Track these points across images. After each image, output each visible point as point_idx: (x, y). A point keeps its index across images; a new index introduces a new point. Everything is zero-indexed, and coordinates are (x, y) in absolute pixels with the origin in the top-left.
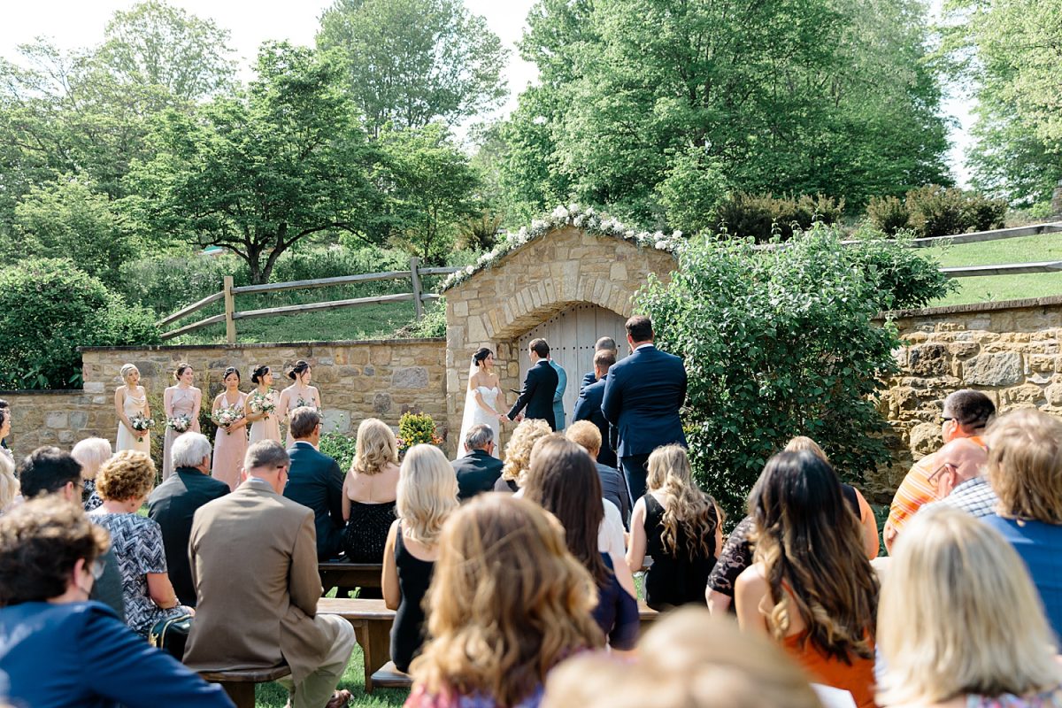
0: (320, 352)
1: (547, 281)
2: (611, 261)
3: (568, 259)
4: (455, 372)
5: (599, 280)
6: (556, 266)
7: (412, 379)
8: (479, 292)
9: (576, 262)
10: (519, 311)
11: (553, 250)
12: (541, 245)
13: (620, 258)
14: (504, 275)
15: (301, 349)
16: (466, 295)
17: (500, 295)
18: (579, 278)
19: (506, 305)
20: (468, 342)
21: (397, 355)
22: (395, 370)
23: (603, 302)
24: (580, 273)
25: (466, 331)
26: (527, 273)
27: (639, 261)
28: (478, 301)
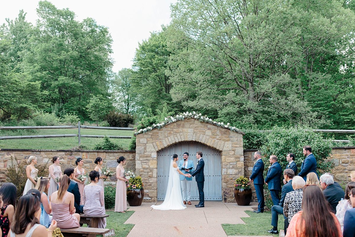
0: (76, 154)
1: (181, 134)
2: (206, 129)
3: (189, 128)
4: (140, 162)
5: (201, 135)
6: (185, 129)
7: (114, 164)
8: (151, 136)
9: (193, 129)
10: (169, 143)
11: (184, 125)
12: (179, 123)
13: (209, 129)
14: (163, 131)
15: (68, 153)
16: (145, 136)
17: (161, 137)
18: (194, 134)
19: (164, 141)
20: (146, 152)
21: (108, 156)
22: (107, 161)
23: (203, 142)
24: (194, 132)
25: (145, 148)
26: (173, 131)
27: (216, 130)
28: (151, 139)
